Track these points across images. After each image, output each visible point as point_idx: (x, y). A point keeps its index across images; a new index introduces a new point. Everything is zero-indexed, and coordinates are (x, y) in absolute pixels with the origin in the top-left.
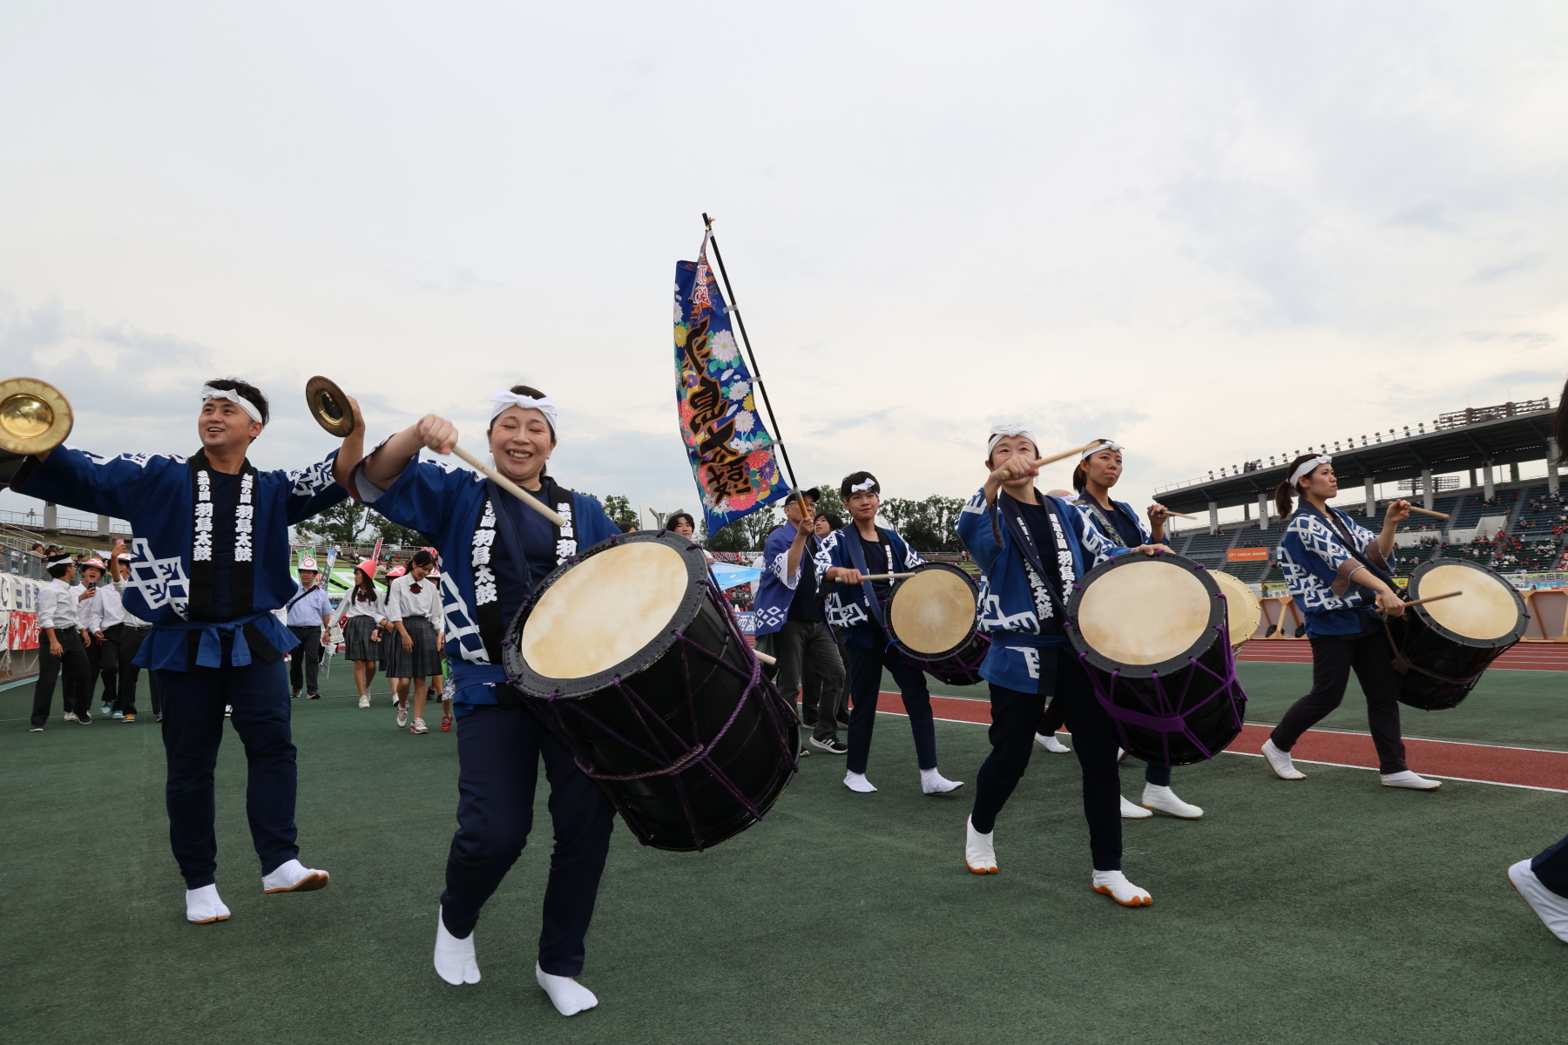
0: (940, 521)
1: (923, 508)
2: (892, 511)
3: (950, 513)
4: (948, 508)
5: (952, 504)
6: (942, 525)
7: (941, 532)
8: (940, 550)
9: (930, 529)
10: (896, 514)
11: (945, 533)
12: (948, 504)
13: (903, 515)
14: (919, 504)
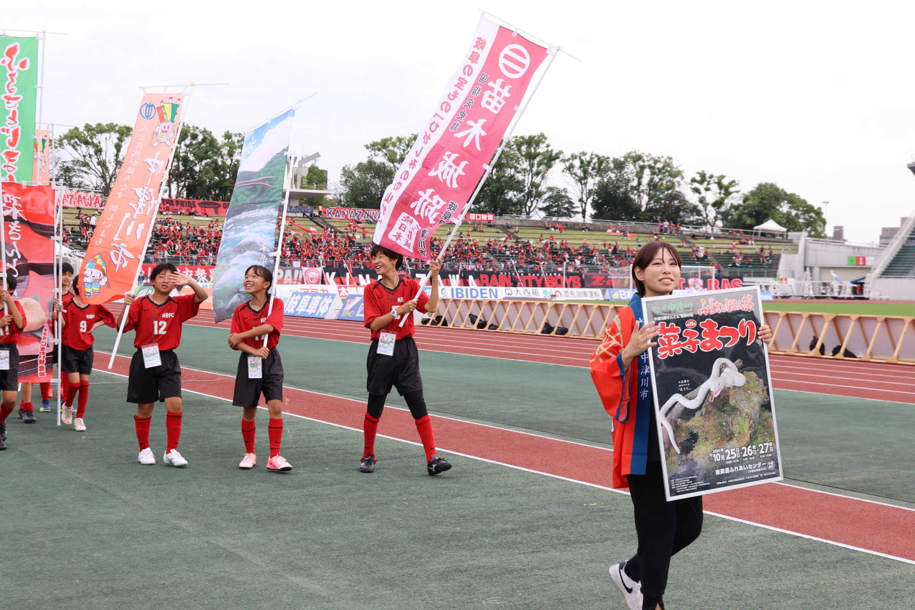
0: (639, 184)
1: (619, 166)
2: (580, 167)
3: (653, 173)
4: (650, 167)
5: (656, 162)
6: (642, 188)
7: (639, 196)
8: (638, 219)
9: (626, 193)
10: (585, 172)
11: (645, 199)
12: (651, 163)
13: (594, 173)
14: (615, 161)
